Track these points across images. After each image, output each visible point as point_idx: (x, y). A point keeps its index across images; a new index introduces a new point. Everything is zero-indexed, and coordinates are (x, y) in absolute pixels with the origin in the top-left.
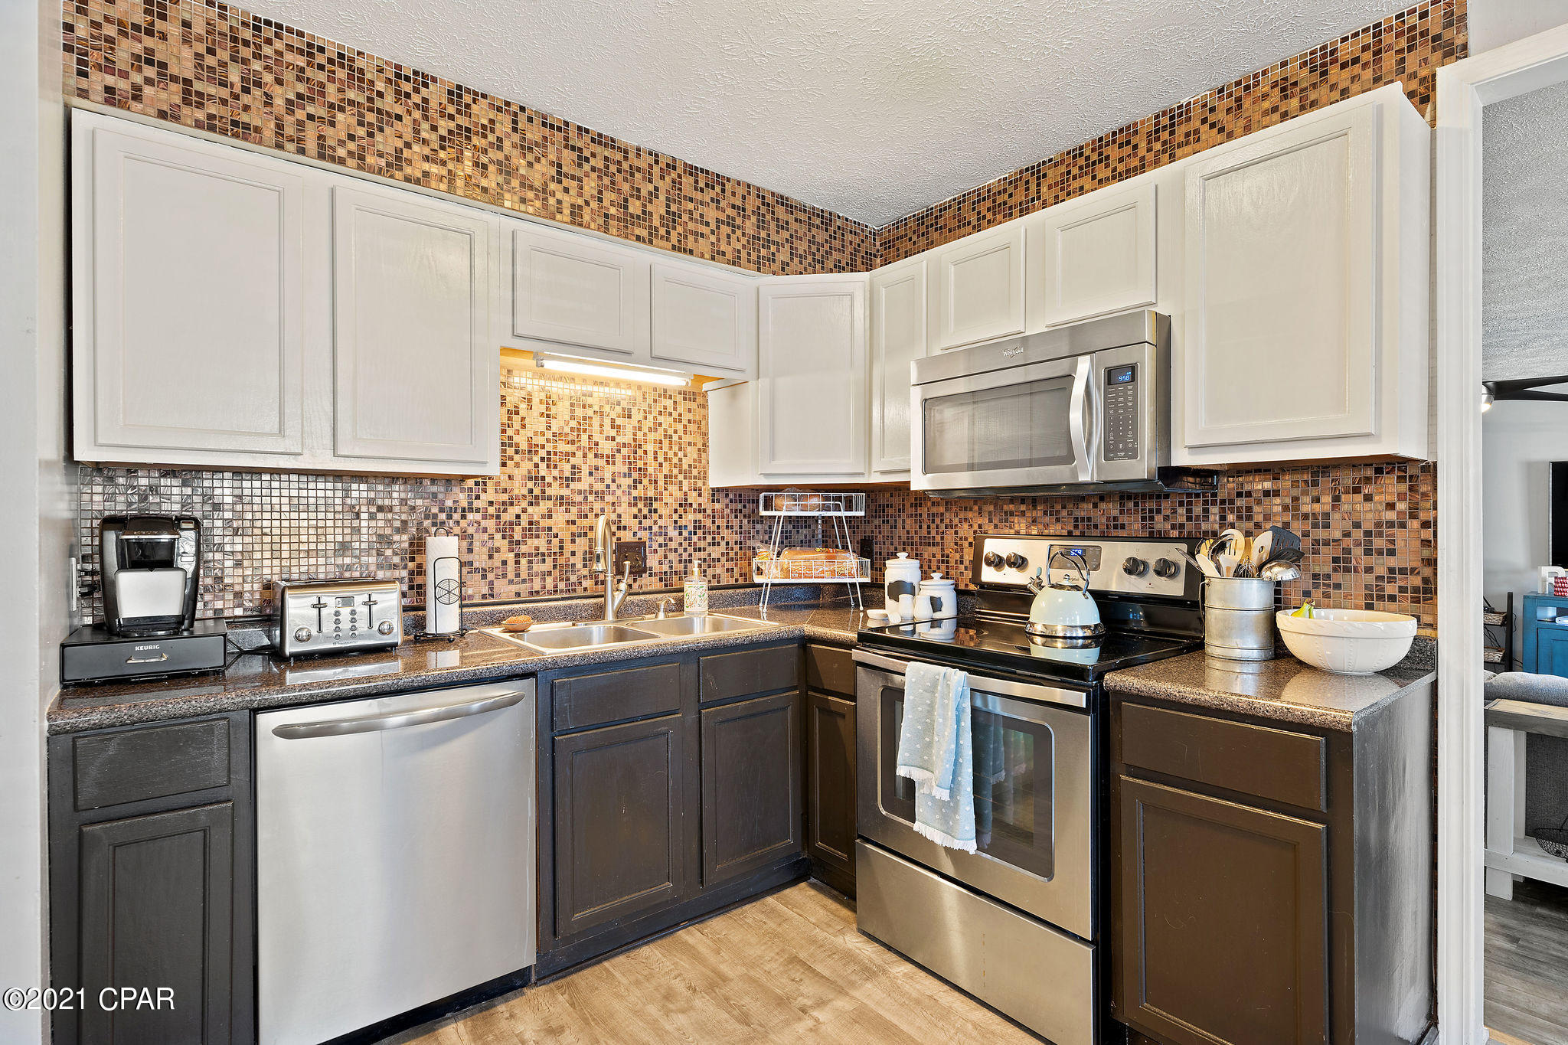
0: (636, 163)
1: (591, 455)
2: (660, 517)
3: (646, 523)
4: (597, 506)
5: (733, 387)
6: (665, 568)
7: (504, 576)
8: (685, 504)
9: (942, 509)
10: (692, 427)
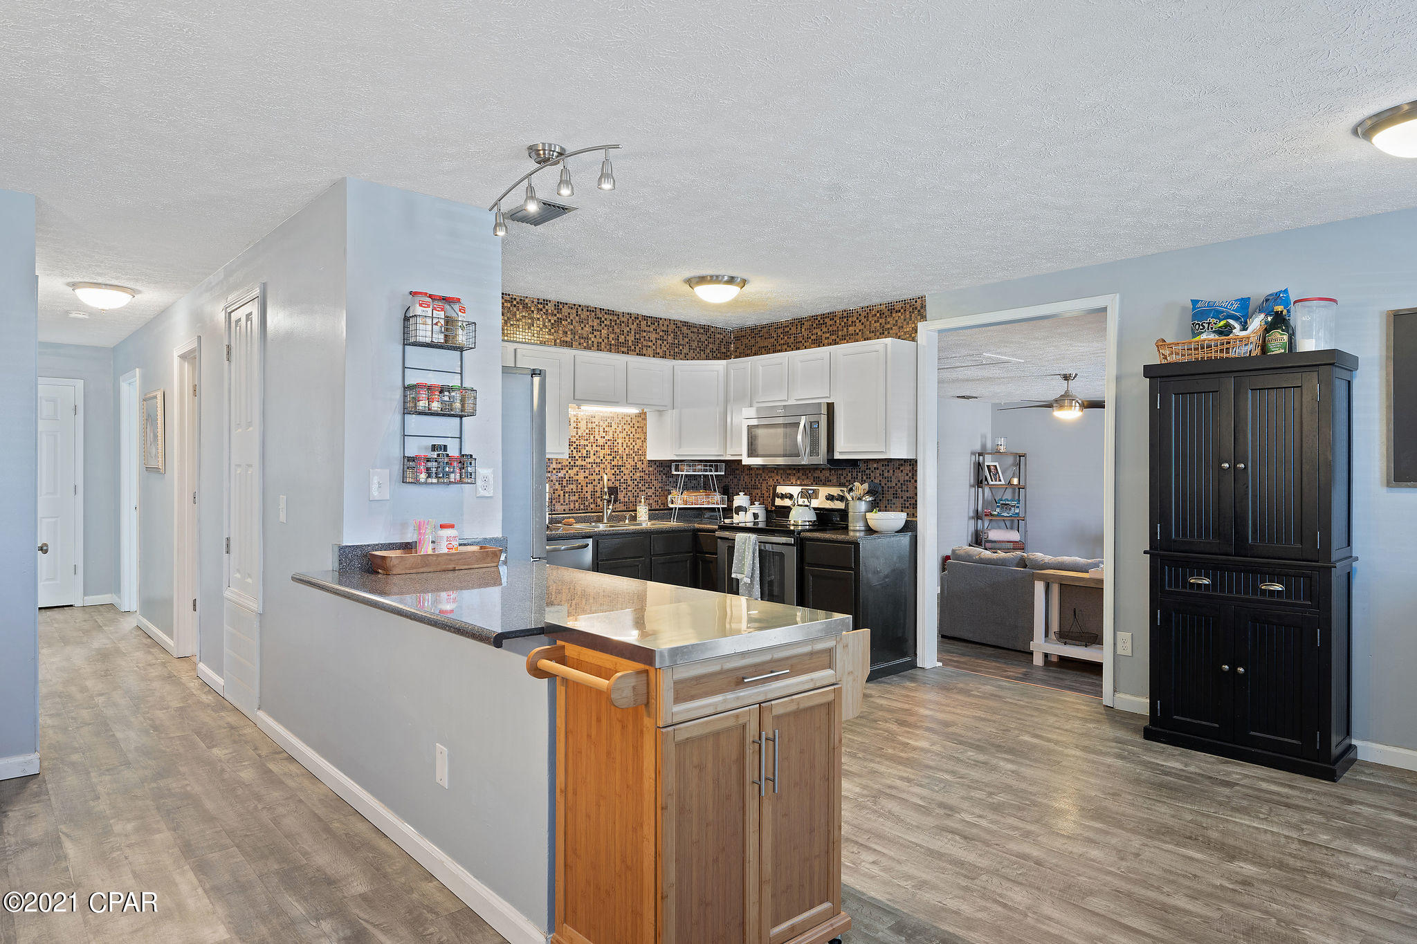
0: (623, 319)
1: (594, 446)
2: (625, 474)
3: (618, 477)
4: (597, 470)
5: (660, 413)
6: (626, 500)
7: (559, 502)
8: (635, 468)
9: (761, 472)
10: (639, 430)
